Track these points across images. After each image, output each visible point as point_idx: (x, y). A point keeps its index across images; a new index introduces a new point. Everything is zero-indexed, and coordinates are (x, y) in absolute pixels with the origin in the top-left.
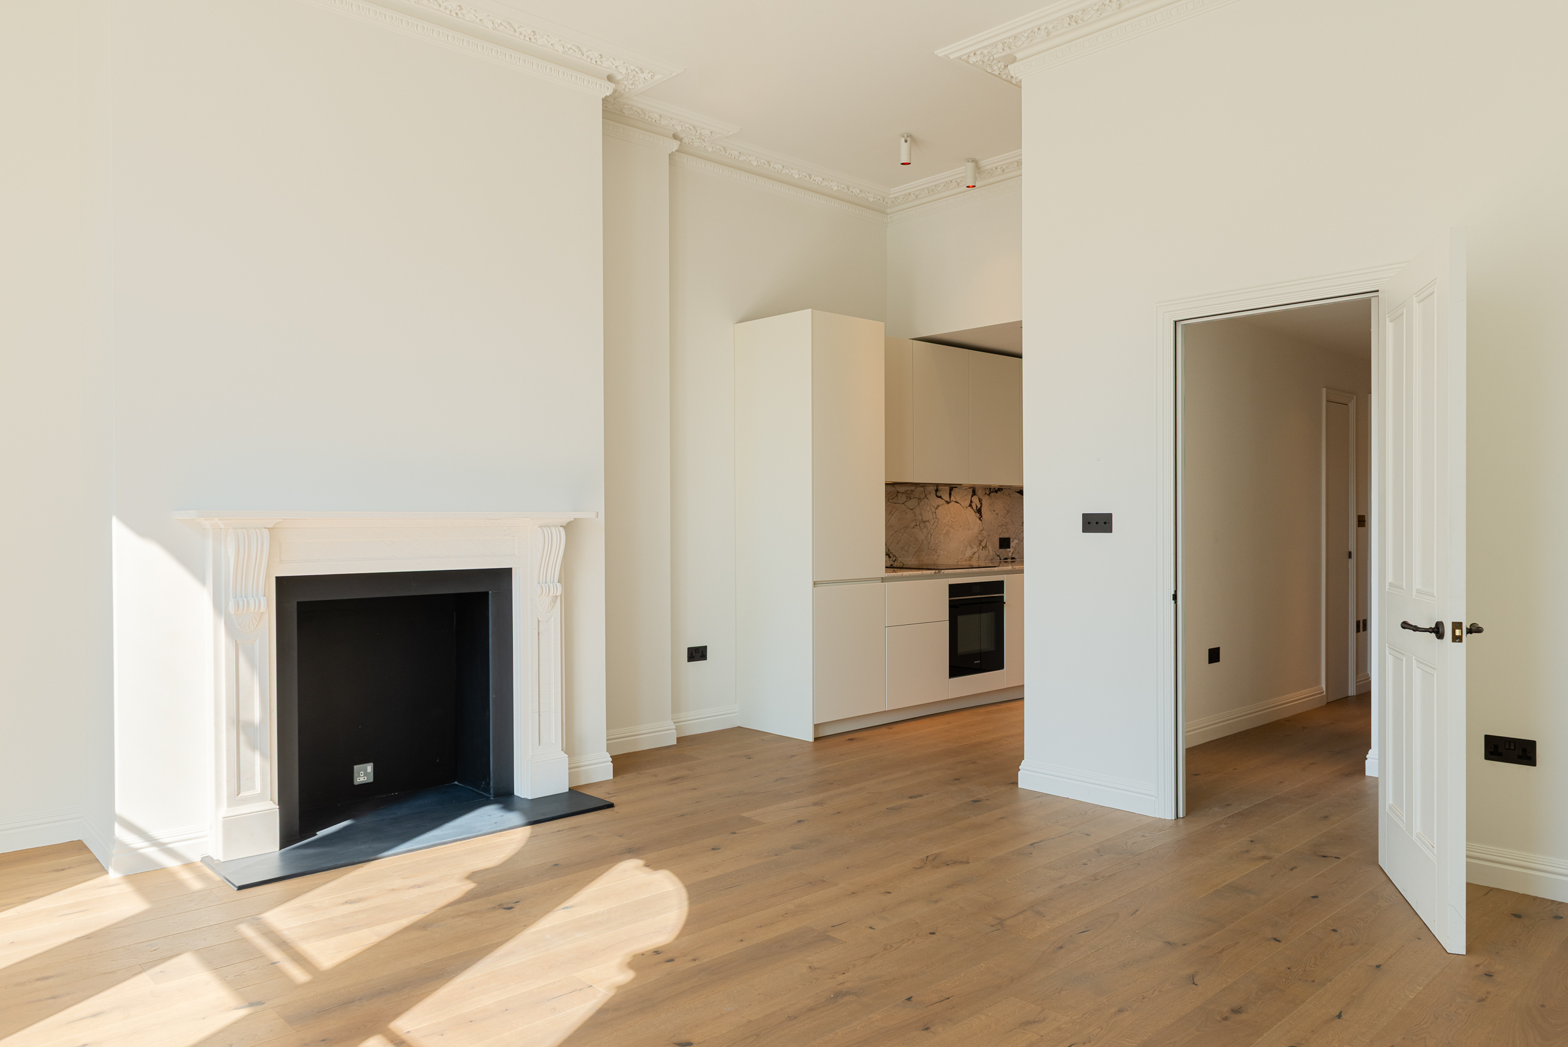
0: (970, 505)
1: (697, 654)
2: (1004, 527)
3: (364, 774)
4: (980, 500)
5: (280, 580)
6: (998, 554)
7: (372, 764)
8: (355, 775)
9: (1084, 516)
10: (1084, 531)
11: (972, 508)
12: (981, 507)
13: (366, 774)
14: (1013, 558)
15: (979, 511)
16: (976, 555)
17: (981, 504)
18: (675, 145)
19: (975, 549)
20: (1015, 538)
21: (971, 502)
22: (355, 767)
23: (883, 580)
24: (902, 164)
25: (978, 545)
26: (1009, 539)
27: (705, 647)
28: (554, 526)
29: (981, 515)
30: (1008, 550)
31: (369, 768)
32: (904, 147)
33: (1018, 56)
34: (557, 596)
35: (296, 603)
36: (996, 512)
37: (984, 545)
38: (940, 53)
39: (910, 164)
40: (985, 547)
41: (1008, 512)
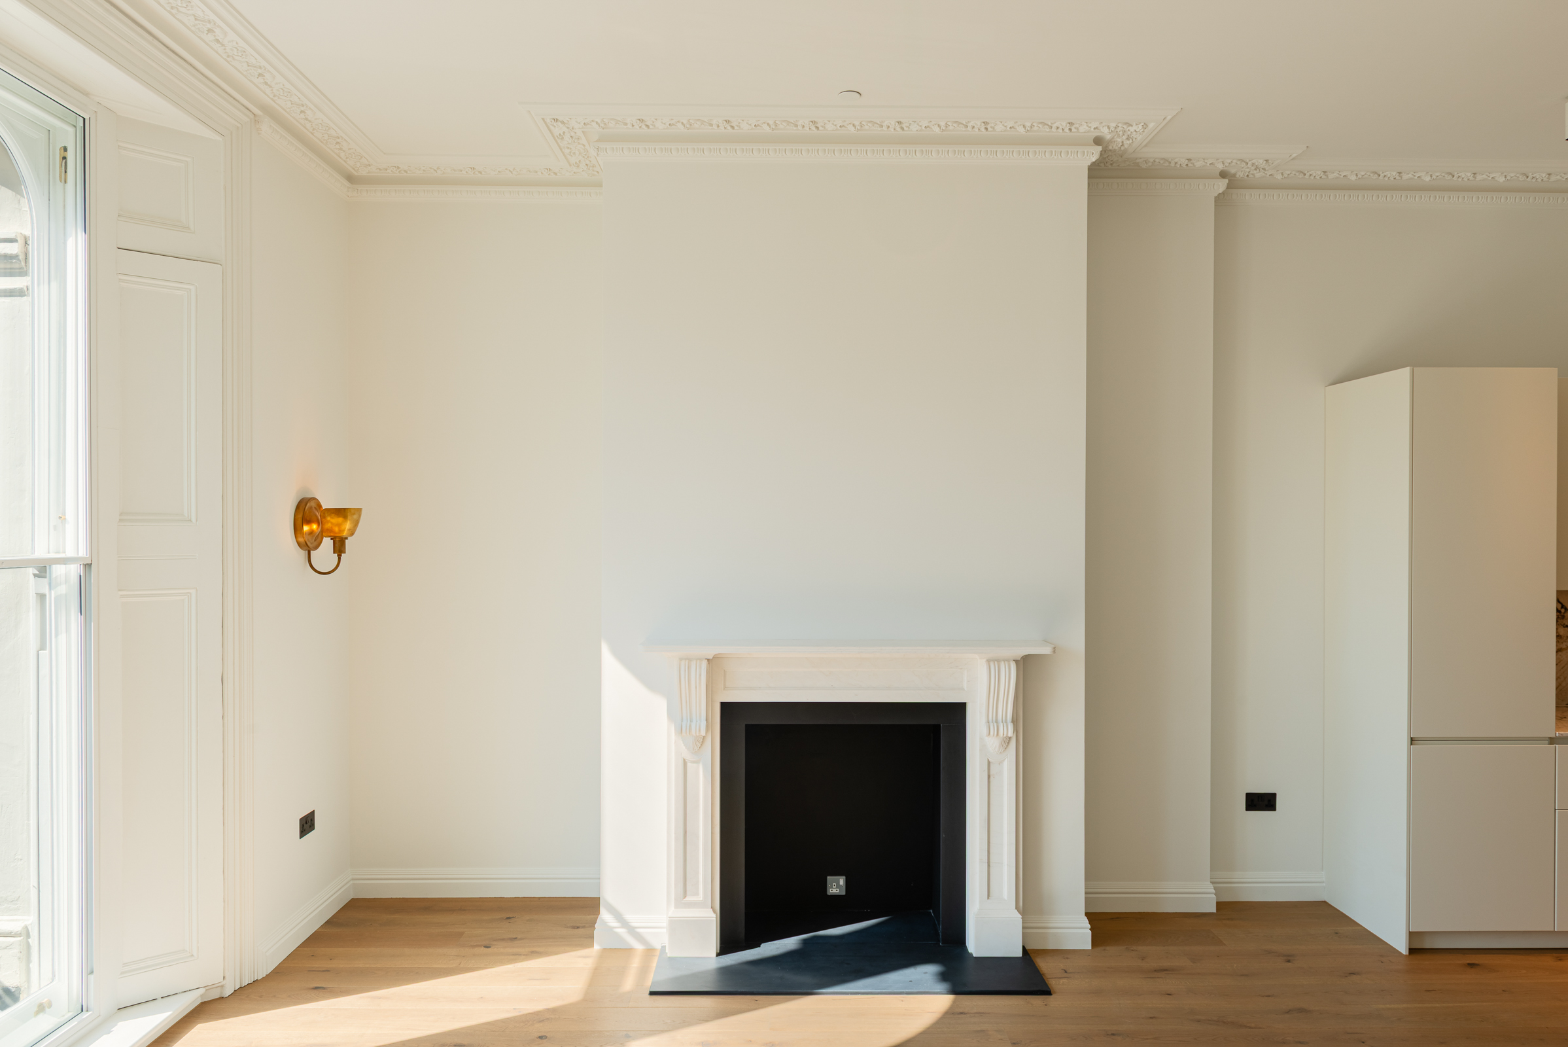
1: (1261, 802)
3: (836, 886)
5: (724, 706)
7: (844, 877)
8: (829, 886)
13: (838, 886)
18: (1222, 185)
22: (828, 878)
23: (1552, 741)
27: (1274, 795)
28: (1004, 660)
31: (842, 881)
34: (1010, 738)
35: (744, 726)
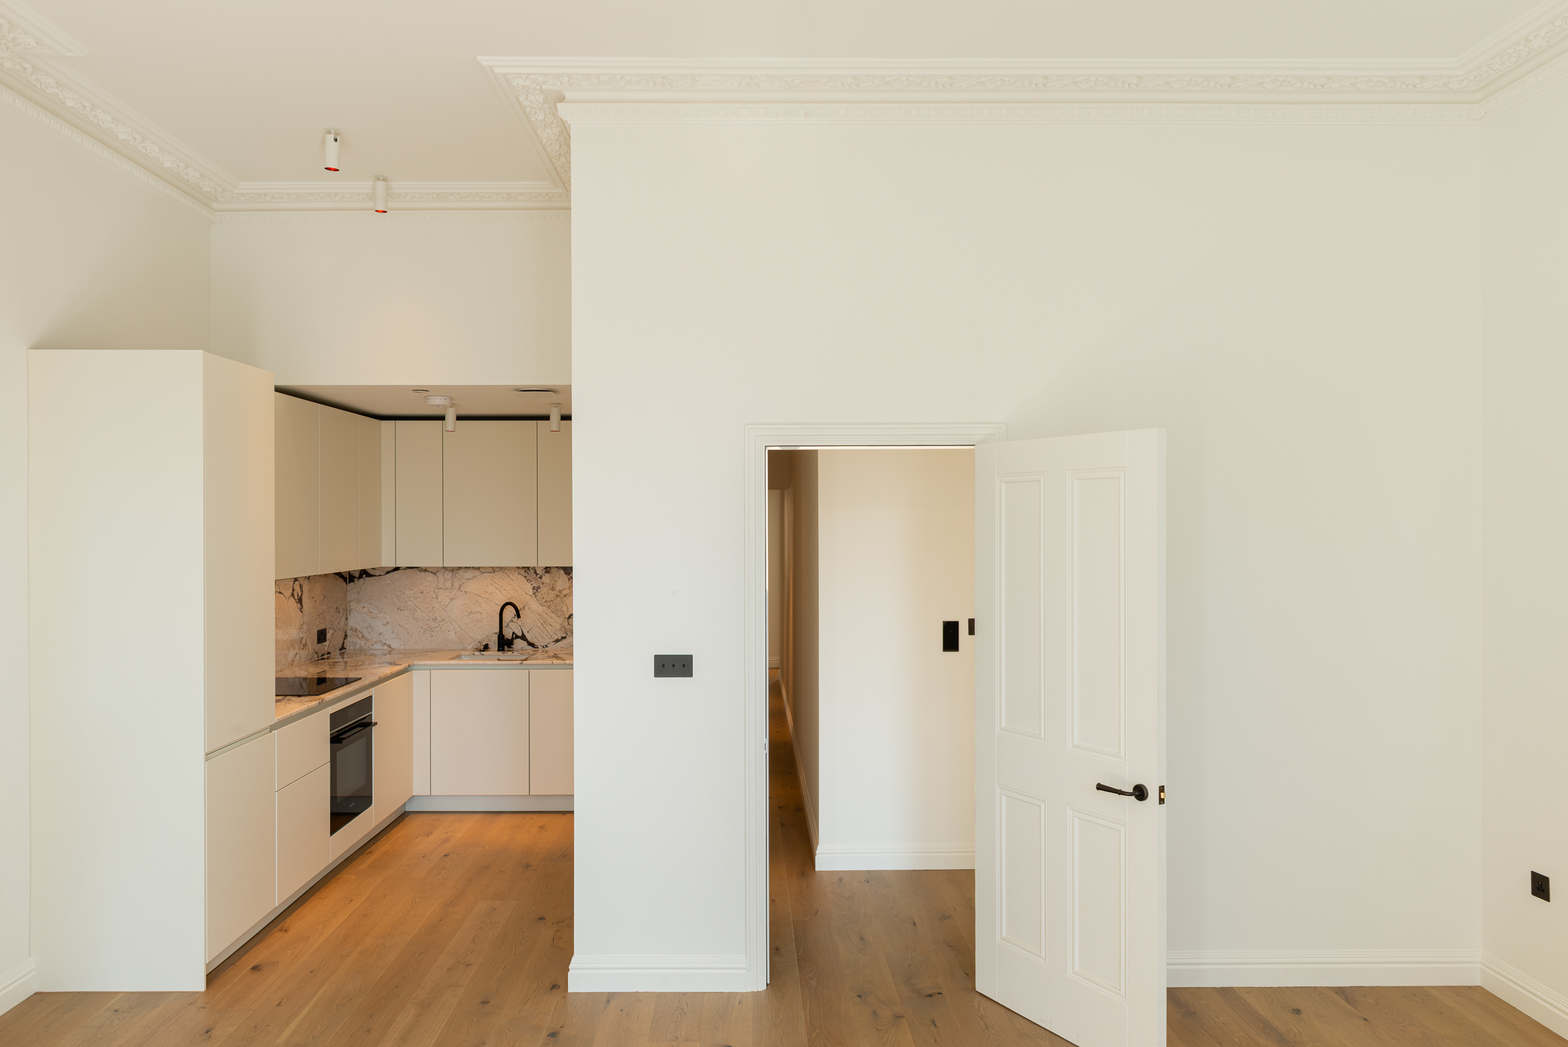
0: (293, 595)
2: (321, 616)
4: (301, 587)
6: (316, 651)
9: (657, 657)
10: (656, 675)
11: (294, 598)
12: (302, 595)
14: (329, 653)
15: (300, 601)
16: (298, 655)
17: (302, 591)
19: (297, 651)
20: (331, 628)
21: (293, 590)
24: (326, 168)
25: (299, 643)
26: (325, 630)
29: (302, 605)
30: (325, 643)
32: (332, 147)
33: (568, 95)
36: (315, 599)
37: (304, 643)
38: (485, 60)
39: (338, 170)
40: (305, 645)
41: (324, 596)
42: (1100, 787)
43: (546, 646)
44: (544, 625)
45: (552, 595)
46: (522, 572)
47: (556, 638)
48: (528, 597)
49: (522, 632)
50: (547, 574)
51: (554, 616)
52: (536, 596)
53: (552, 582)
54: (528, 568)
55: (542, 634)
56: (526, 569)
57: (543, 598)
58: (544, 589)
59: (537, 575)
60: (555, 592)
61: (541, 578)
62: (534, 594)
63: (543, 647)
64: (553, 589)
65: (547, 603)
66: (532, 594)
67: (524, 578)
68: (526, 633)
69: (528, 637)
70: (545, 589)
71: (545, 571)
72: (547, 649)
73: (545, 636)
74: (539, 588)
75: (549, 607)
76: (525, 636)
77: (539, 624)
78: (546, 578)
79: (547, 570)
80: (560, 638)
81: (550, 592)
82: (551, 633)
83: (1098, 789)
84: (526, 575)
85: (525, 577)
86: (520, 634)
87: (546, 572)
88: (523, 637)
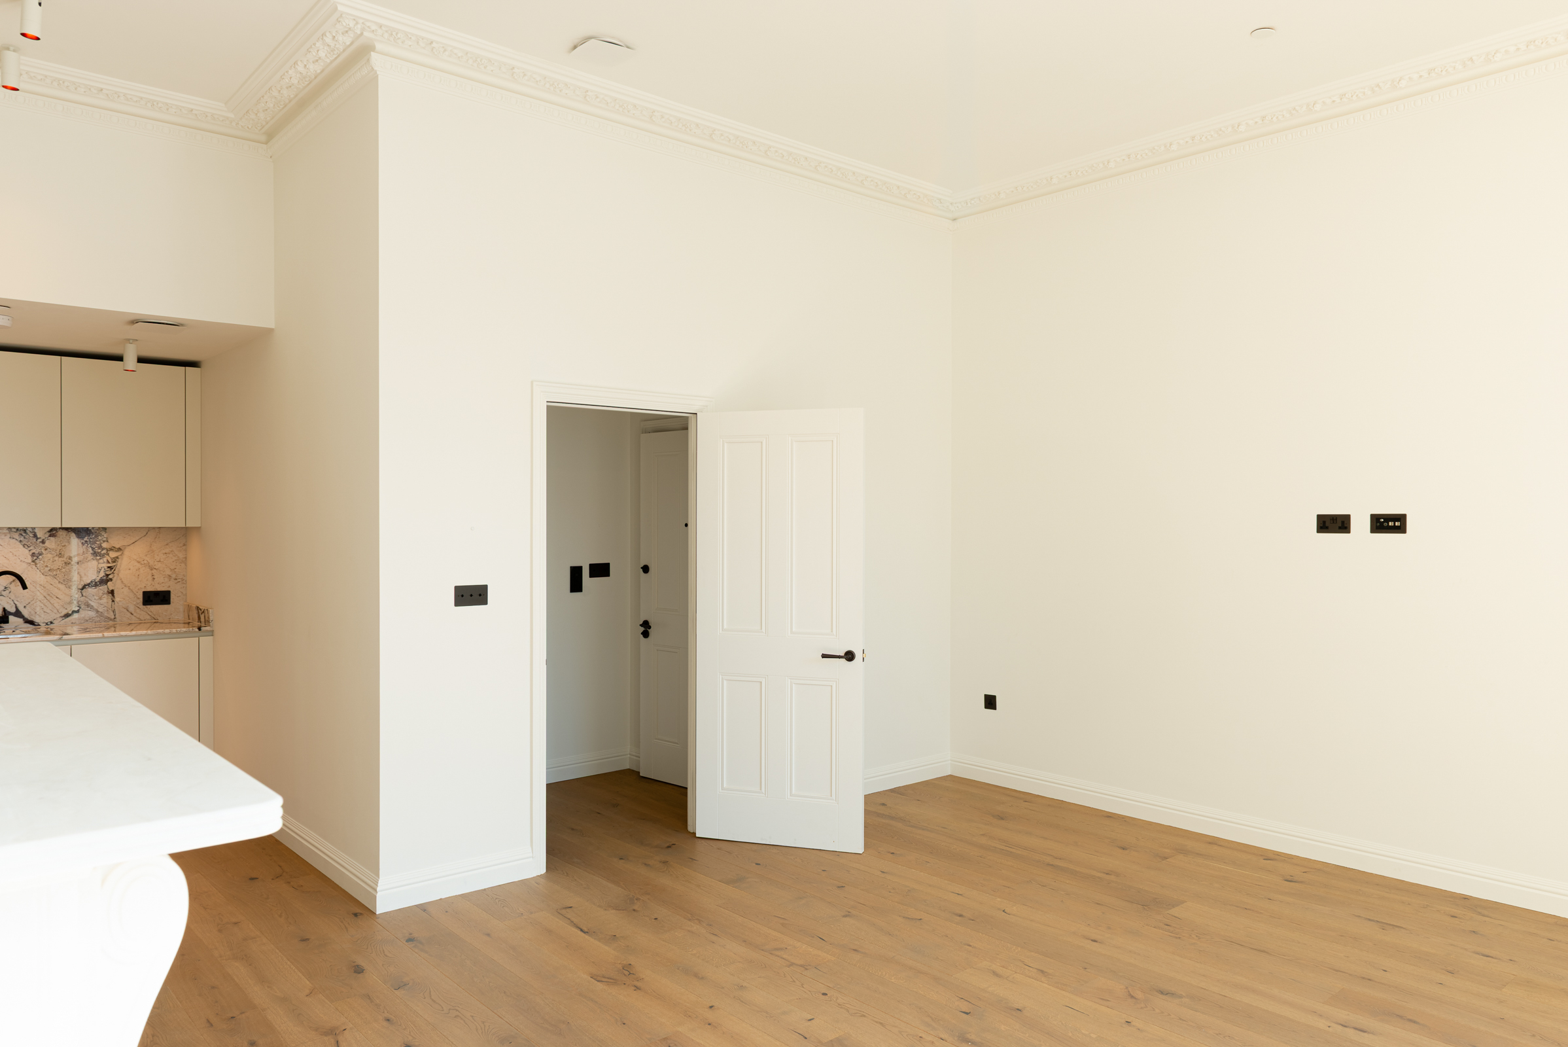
33: (381, 47)
42: (824, 656)
43: (51, 623)
44: (48, 597)
45: (59, 562)
46: (16, 536)
47: (64, 612)
48: (25, 565)
49: (16, 607)
50: (51, 538)
51: (62, 587)
52: (36, 564)
53: (59, 548)
54: (25, 530)
55: (45, 609)
56: (22, 532)
57: (47, 566)
58: (47, 556)
59: (37, 539)
60: (64, 559)
61: (43, 542)
62: (33, 561)
63: (47, 624)
64: (60, 555)
65: (51, 572)
66: (30, 561)
67: (18, 543)
68: (21, 609)
69: (25, 613)
70: (49, 555)
71: (49, 534)
72: (52, 626)
73: (48, 611)
74: (40, 554)
75: (55, 577)
76: (21, 613)
77: (41, 597)
78: (51, 543)
79: (53, 532)
80: (70, 612)
81: (56, 558)
82: (58, 607)
83: (823, 657)
84: (22, 539)
85: (21, 541)
86: (13, 610)
87: (50, 536)
88: (18, 614)
